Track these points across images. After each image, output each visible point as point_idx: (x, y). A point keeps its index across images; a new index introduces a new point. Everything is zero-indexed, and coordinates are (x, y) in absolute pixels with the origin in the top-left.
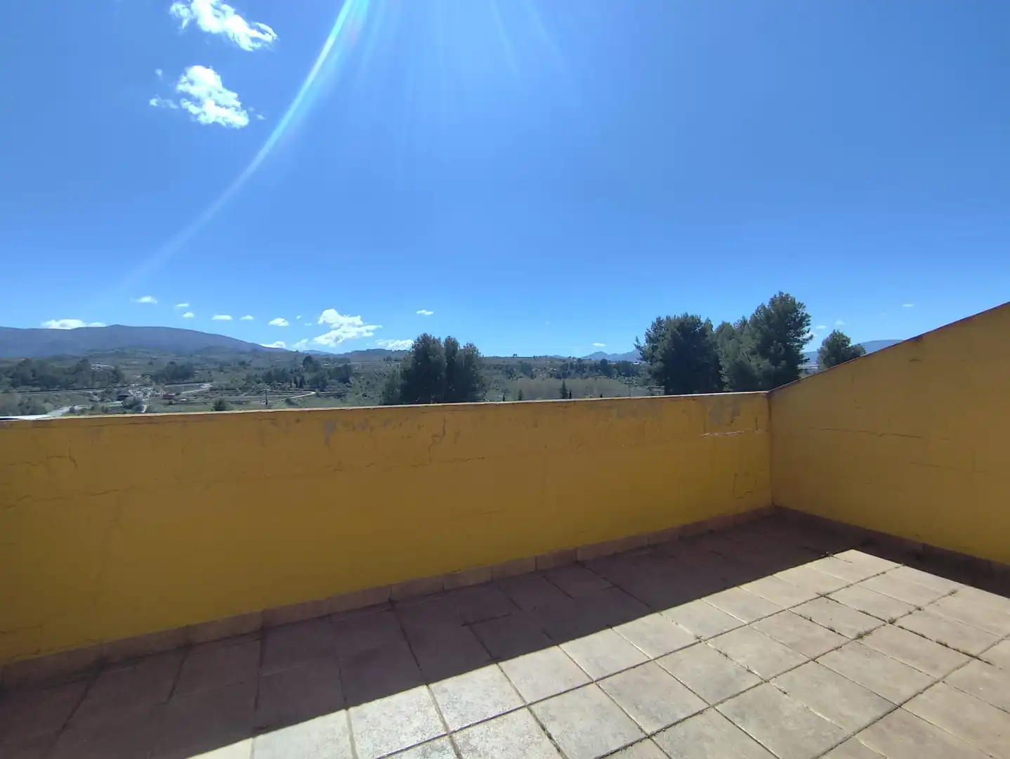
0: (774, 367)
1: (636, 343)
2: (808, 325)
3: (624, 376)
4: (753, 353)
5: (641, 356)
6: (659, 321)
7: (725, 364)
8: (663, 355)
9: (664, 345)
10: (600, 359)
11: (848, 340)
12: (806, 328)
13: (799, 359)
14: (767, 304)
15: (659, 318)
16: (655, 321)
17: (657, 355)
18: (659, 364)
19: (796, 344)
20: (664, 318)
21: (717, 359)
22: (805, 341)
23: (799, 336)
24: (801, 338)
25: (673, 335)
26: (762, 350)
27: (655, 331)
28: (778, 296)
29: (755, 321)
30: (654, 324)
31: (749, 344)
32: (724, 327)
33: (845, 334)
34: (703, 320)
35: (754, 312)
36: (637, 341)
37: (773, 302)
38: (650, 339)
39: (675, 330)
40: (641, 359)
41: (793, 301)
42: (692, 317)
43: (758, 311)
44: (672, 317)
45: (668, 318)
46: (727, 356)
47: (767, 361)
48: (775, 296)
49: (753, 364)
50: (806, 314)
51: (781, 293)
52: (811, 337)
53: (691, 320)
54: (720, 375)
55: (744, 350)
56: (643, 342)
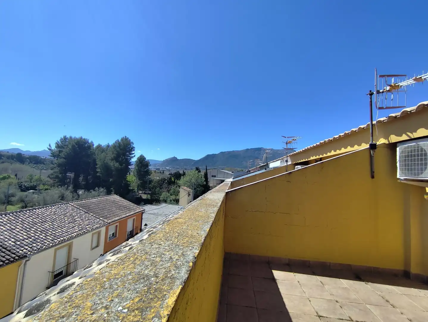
0: (120, 166)
1: (49, 147)
2: (134, 151)
3: (35, 164)
4: (112, 160)
5: (51, 155)
6: (65, 138)
7: (99, 163)
8: (65, 155)
9: (66, 151)
10: (16, 152)
11: (145, 159)
12: (133, 152)
13: (130, 164)
14: (120, 140)
15: (66, 136)
16: (63, 137)
17: (62, 155)
18: (61, 160)
19: (129, 158)
20: (68, 136)
21: (95, 161)
22: (132, 157)
23: (130, 155)
24: (131, 156)
25: (73, 146)
26: (116, 159)
27: (62, 142)
28: (124, 137)
29: (114, 146)
30: (61, 139)
31: (110, 155)
32: (99, 147)
33: (145, 156)
34: (90, 141)
35: (114, 142)
36: (50, 146)
37: (122, 140)
38: (58, 146)
39: (75, 144)
40: (51, 156)
41: (130, 140)
42: (84, 139)
43: (116, 142)
44: (73, 137)
45: (71, 137)
46: (100, 160)
47: (118, 163)
48: (123, 137)
49: (112, 164)
50: (134, 147)
51: (126, 137)
52: (135, 156)
53: (83, 141)
54: (96, 168)
55: (108, 158)
56: (53, 147)
